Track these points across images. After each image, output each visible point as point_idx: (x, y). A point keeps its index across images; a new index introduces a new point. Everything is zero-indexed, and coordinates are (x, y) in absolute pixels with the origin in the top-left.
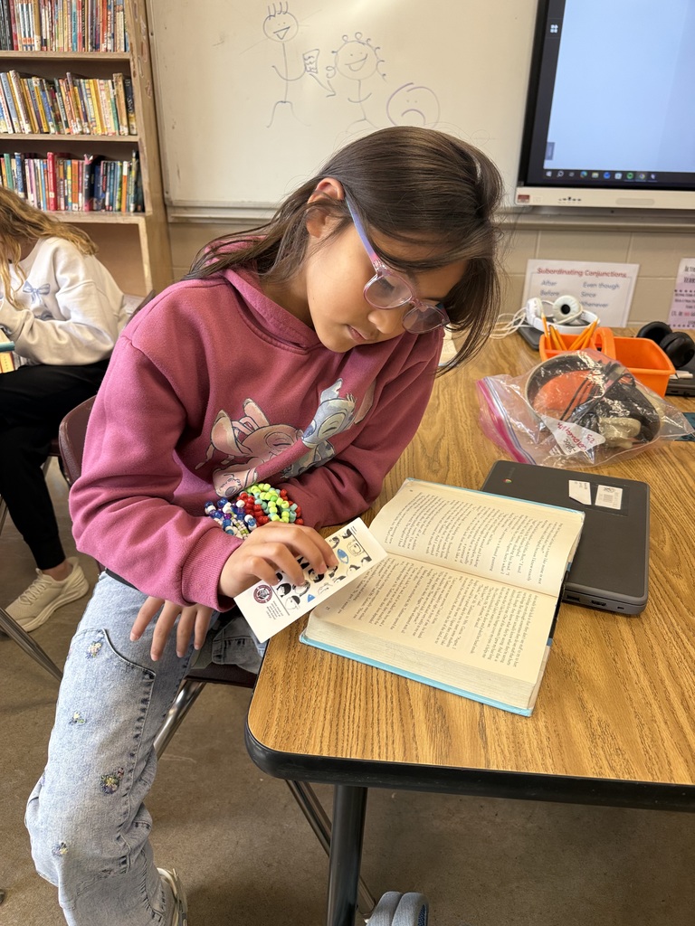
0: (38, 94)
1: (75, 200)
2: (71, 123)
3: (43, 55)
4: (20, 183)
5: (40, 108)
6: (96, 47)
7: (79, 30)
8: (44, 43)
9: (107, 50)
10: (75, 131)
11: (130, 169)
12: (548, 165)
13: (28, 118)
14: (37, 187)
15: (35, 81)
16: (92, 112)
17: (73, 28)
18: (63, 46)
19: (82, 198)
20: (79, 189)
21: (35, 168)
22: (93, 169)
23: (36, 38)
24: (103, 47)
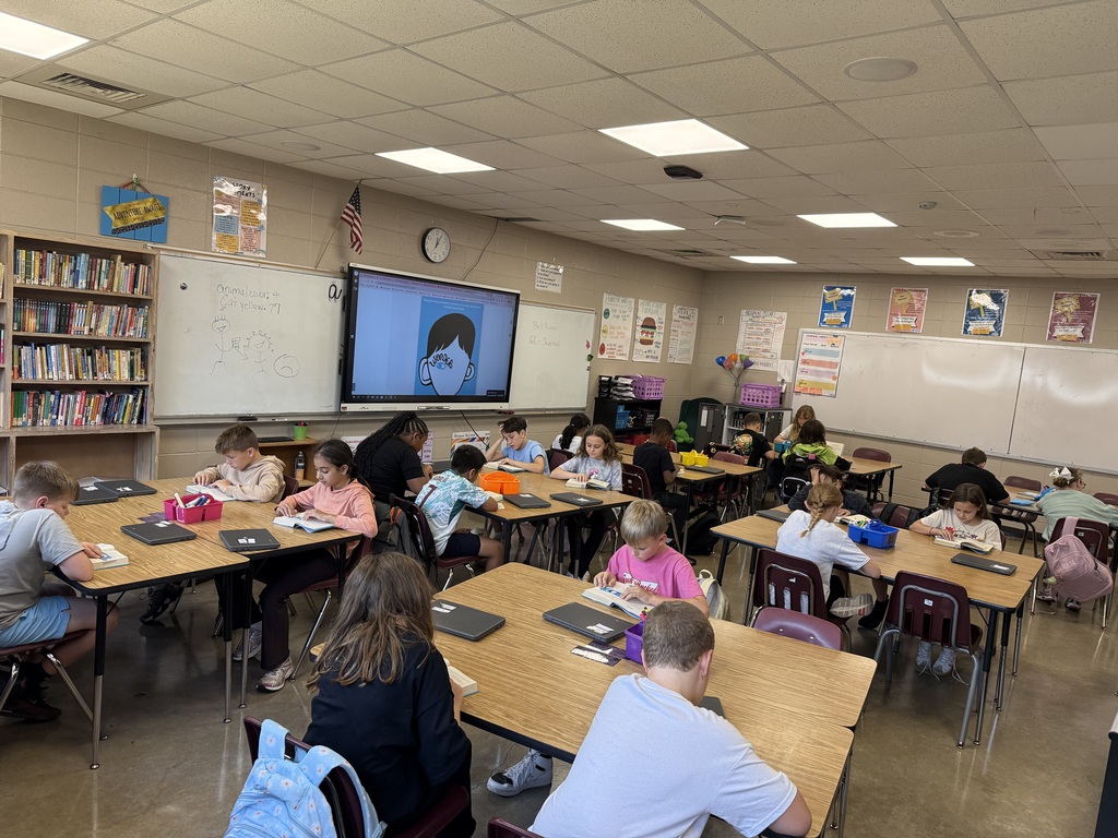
0: (80, 357)
1: (93, 418)
2: (99, 374)
3: (90, 338)
4: (55, 409)
5: (80, 365)
6: (124, 333)
7: (114, 325)
8: (91, 330)
9: (132, 335)
10: (102, 378)
11: (135, 399)
12: (353, 393)
13: (71, 372)
14: (67, 411)
15: (78, 350)
16: (115, 368)
17: (111, 323)
18: (103, 332)
19: (98, 418)
20: (98, 412)
21: (69, 400)
22: (108, 400)
23: (87, 328)
24: (127, 334)
